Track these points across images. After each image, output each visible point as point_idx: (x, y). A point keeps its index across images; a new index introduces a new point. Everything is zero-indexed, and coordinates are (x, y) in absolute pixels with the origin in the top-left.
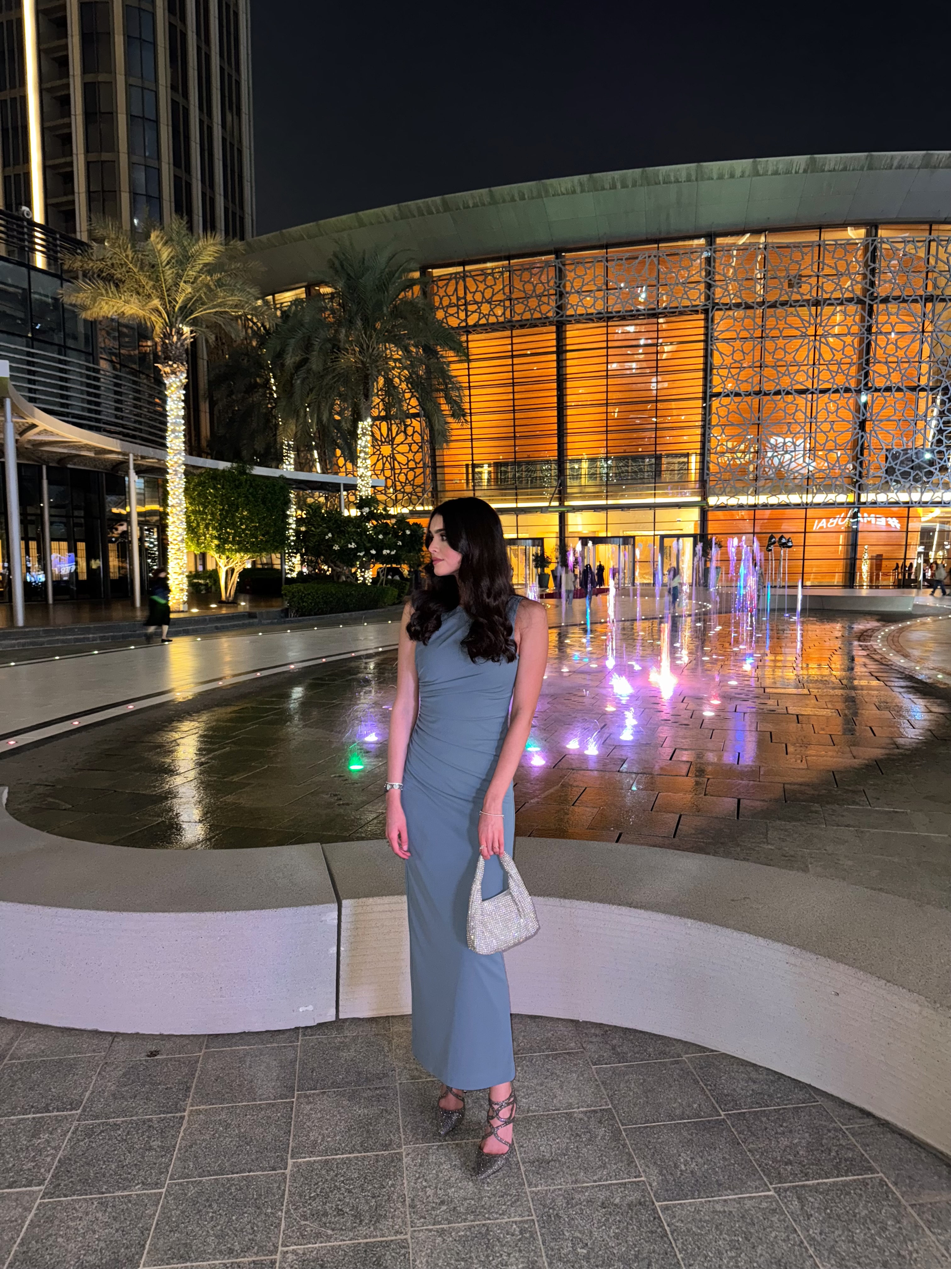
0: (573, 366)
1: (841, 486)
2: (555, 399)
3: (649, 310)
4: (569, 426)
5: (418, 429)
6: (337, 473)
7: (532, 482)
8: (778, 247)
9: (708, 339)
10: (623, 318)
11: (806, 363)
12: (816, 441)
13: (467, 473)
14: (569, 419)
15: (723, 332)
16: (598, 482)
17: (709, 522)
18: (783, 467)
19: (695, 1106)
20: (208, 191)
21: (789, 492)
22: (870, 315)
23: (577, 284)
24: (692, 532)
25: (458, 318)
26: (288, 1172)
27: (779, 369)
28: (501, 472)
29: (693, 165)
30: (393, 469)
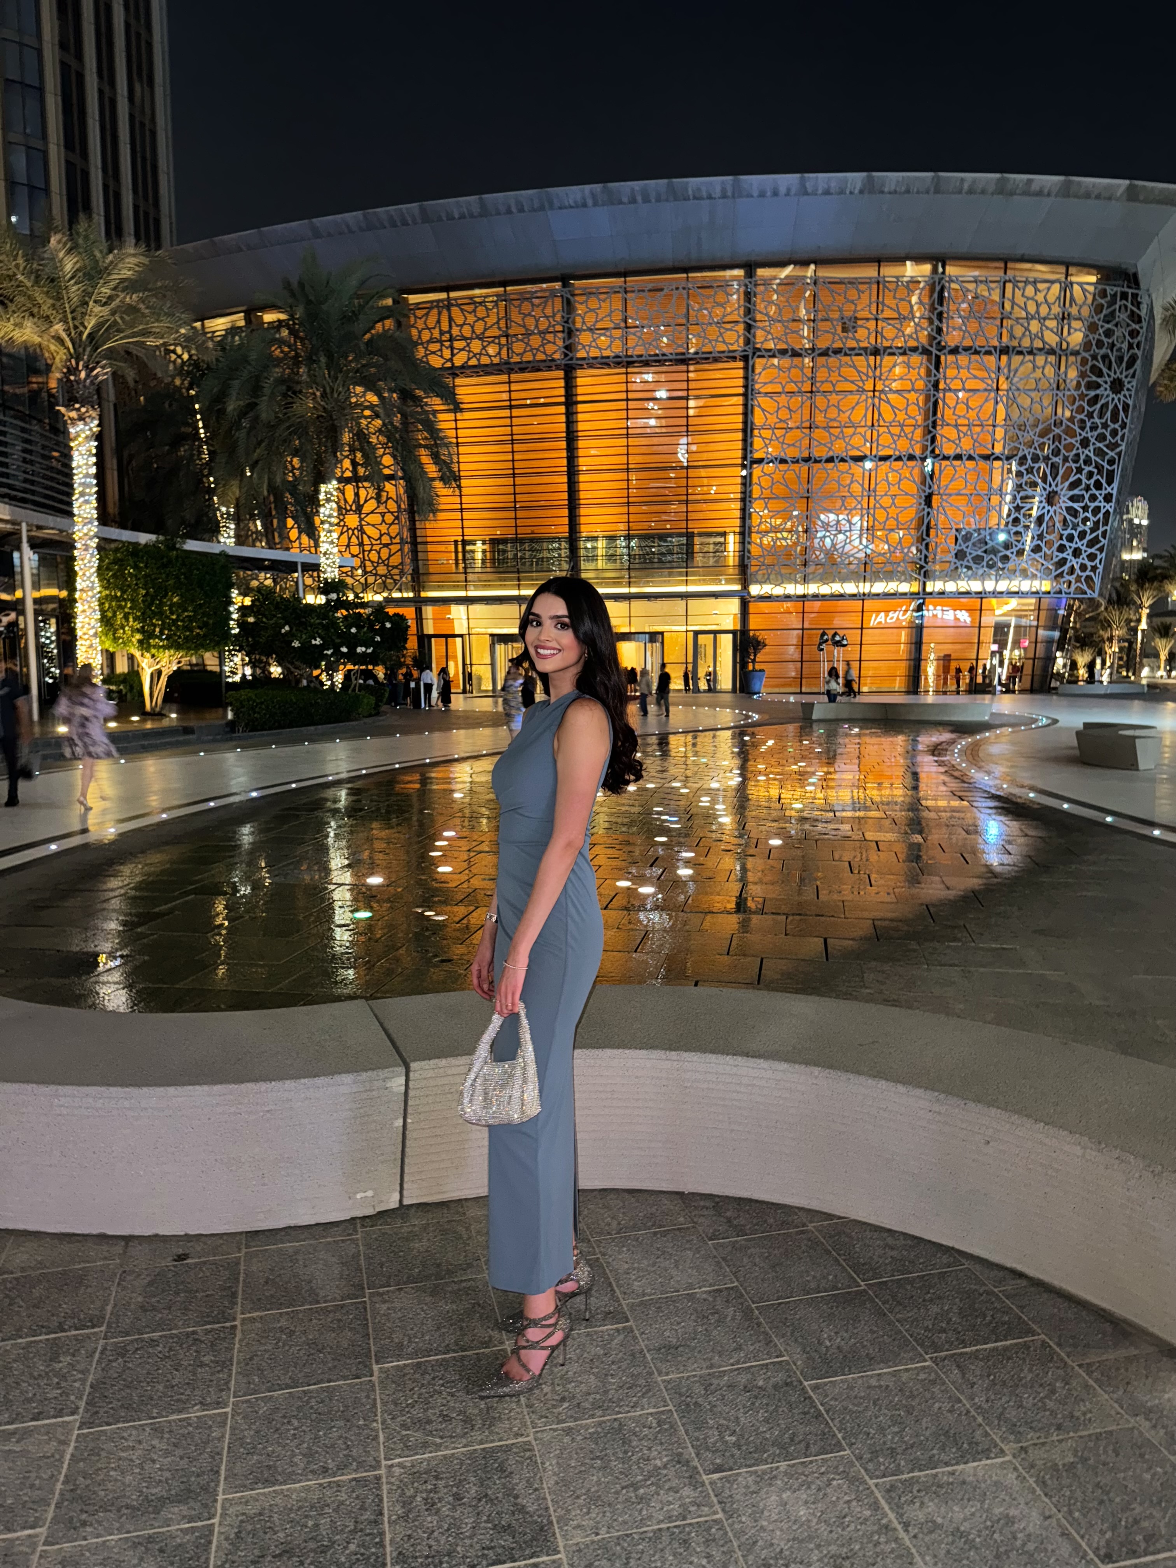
0: (585, 422)
1: (903, 573)
2: (564, 462)
3: (677, 354)
4: (582, 495)
5: (393, 494)
6: (288, 549)
7: (537, 564)
8: (830, 283)
9: (748, 393)
10: (646, 364)
11: (863, 423)
12: (875, 519)
13: (456, 552)
14: (582, 486)
15: (765, 384)
16: (618, 565)
17: (751, 616)
18: (837, 550)
19: (831, 1277)
20: (111, 183)
21: (843, 580)
22: (937, 368)
23: (590, 319)
24: (731, 628)
25: (441, 356)
26: (374, 1379)
27: (832, 430)
28: (499, 551)
29: (729, 178)
30: (361, 544)
